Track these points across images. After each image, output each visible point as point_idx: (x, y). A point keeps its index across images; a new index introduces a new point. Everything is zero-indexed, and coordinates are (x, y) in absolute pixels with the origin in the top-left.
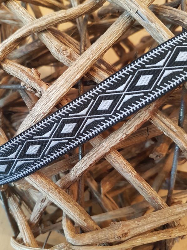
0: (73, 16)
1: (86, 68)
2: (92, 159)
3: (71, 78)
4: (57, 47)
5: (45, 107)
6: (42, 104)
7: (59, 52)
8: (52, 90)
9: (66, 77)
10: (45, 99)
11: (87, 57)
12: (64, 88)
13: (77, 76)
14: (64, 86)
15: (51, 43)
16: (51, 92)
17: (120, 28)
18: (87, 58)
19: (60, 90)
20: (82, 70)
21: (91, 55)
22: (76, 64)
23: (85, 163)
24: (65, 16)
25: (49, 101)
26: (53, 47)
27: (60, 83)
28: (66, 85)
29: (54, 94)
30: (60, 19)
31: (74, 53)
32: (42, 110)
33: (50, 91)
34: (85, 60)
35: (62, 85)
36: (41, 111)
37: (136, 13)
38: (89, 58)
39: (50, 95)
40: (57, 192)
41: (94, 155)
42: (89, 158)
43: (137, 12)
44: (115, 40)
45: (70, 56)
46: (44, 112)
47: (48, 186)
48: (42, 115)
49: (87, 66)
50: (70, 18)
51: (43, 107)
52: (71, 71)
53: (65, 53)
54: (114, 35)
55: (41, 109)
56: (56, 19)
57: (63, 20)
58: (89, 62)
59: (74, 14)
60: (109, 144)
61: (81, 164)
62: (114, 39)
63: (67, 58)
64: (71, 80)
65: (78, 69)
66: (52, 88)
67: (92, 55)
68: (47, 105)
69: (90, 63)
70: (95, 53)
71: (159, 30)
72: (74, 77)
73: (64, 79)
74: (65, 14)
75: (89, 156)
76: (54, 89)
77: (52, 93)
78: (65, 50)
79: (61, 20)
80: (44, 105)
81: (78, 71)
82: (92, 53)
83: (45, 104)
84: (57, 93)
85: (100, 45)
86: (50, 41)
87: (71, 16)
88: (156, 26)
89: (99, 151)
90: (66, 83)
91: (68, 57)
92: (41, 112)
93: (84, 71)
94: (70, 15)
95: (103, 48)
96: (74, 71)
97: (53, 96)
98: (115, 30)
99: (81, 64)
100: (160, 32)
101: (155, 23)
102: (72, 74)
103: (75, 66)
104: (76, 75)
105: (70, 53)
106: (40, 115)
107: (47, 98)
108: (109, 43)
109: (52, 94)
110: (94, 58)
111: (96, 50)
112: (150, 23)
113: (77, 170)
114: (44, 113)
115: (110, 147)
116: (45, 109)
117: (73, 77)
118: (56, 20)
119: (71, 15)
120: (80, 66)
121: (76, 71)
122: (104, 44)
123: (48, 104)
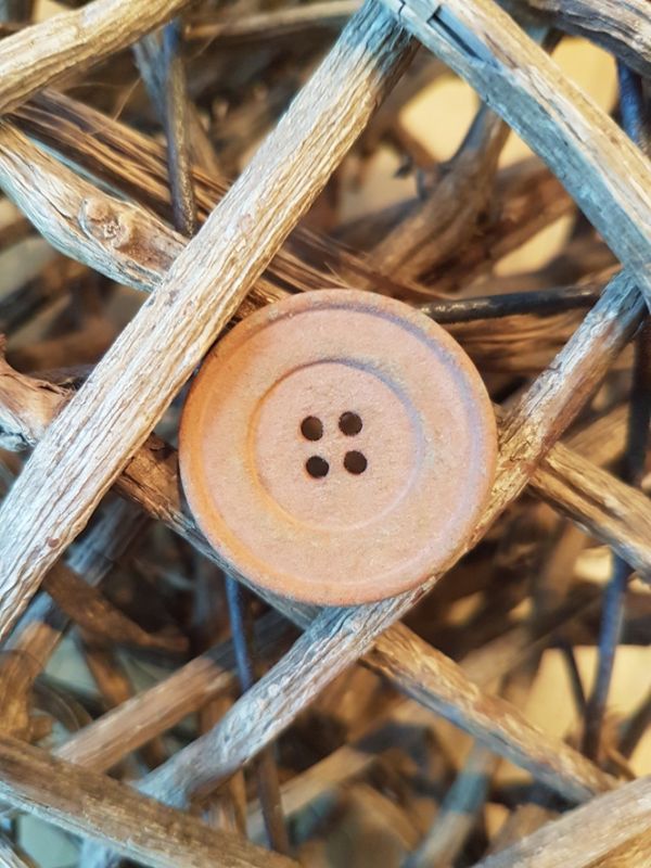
0: (116, 40)
1: (227, 307)
2: (303, 691)
3: (164, 363)
4: (64, 206)
5: (55, 514)
6: (38, 503)
7: (81, 229)
8: (78, 431)
9: (135, 364)
10: (48, 475)
11: (223, 258)
12: (136, 416)
13: (190, 350)
14: (135, 407)
15: (32, 189)
16: (72, 440)
17: (359, 93)
18: (222, 262)
19: (118, 428)
20: (206, 319)
21: (238, 242)
22: (173, 294)
23: (274, 709)
24: (79, 42)
25: (69, 486)
26: (45, 210)
27: (113, 396)
28: (142, 400)
29: (91, 450)
30: (57, 64)
31: (149, 225)
32: (43, 530)
33: (67, 438)
34: (215, 272)
35: (126, 405)
36: (39, 537)
37: (434, 23)
38: (233, 261)
39: (73, 453)
40: (176, 841)
41: (311, 676)
42: (286, 689)
43: (436, 17)
44: (338, 154)
45: (135, 246)
46: (56, 536)
47: (134, 825)
48: (47, 550)
49: (228, 298)
50: (106, 50)
51: (45, 513)
52: (157, 332)
53: (106, 235)
54: (334, 129)
55: (37, 524)
56: (39, 67)
57: (71, 63)
58: (236, 277)
59: (121, 30)
60: (371, 621)
61: (257, 716)
62: (335, 151)
63: (123, 257)
64: (164, 375)
65: (187, 319)
66: (76, 423)
67: (243, 243)
68: (62, 505)
69: (239, 282)
70: (259, 228)
71: (550, 102)
72: (177, 359)
73: (130, 373)
74: (77, 37)
75: (286, 681)
76: (84, 424)
77: (83, 445)
78: (108, 220)
79: (62, 67)
80: (50, 507)
81: (191, 327)
82: (244, 235)
83: (55, 498)
84: (107, 445)
85: (277, 186)
86: (25, 177)
87: (109, 38)
88: (533, 85)
89: (331, 657)
90: (141, 391)
91: (124, 249)
92: (40, 539)
93: (216, 326)
94: (102, 36)
95: (292, 204)
96: (171, 332)
97: (85, 461)
98: (332, 105)
99: (199, 293)
100: (554, 114)
101: (528, 72)
102: (163, 345)
103: (170, 303)
104: (184, 350)
105: (135, 231)
106: (37, 551)
107: (59, 470)
108: (315, 174)
109: (80, 450)
110: (258, 254)
111: (262, 213)
112: (505, 71)
113: (240, 737)
114: (56, 541)
115: (375, 634)
116: (57, 525)
117: (169, 358)
118: (35, 73)
119: (108, 33)
120: (196, 304)
121: (183, 330)
122: (291, 180)
123: (69, 497)
